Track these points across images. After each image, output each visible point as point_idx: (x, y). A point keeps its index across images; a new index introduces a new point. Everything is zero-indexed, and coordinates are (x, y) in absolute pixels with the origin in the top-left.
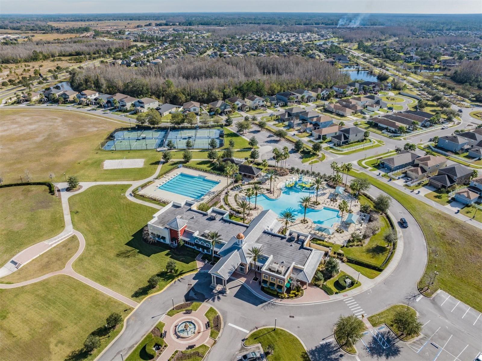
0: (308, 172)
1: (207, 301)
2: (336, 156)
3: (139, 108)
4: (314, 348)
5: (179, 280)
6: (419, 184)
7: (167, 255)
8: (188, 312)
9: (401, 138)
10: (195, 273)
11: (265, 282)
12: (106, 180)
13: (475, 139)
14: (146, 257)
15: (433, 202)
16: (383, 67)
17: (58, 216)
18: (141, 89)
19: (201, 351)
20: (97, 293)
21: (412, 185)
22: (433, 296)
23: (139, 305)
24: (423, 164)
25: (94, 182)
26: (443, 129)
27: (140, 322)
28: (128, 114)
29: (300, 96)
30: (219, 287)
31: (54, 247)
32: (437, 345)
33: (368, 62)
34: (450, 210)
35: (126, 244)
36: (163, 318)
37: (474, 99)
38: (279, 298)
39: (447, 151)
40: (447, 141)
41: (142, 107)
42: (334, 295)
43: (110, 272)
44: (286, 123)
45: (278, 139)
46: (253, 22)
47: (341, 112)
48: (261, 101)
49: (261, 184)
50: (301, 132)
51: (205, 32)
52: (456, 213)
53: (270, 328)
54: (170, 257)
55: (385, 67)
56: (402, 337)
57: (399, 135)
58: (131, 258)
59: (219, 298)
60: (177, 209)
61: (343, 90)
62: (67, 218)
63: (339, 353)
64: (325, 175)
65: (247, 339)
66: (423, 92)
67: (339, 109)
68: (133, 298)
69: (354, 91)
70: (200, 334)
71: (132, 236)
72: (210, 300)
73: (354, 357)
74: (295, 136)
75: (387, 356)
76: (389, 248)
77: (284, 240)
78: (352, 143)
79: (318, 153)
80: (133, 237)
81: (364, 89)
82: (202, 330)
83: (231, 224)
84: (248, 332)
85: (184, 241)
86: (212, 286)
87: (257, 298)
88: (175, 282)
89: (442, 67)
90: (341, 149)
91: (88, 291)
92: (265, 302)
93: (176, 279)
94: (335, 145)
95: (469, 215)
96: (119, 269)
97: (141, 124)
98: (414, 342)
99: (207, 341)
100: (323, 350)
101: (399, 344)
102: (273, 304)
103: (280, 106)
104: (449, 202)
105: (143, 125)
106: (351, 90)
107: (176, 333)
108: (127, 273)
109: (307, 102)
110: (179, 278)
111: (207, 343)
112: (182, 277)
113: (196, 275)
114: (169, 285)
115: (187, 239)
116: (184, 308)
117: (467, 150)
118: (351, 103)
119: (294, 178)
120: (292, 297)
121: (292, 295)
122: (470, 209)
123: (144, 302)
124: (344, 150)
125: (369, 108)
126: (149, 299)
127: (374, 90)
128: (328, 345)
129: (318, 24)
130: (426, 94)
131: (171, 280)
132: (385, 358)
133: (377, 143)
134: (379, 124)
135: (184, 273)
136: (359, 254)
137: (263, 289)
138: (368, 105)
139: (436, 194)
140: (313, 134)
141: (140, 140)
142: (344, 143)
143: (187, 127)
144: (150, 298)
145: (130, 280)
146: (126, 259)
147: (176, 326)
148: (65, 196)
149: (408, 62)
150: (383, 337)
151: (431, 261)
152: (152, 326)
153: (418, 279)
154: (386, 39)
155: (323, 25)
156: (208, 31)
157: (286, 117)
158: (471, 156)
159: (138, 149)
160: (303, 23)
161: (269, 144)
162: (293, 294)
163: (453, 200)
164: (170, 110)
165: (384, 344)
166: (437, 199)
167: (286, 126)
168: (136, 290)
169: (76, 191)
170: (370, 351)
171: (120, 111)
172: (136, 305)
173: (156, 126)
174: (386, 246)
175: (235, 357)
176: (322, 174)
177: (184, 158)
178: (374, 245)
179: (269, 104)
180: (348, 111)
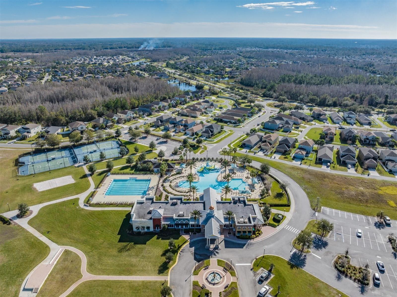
0: (205, 159)
1: (212, 257)
2: (213, 145)
3: (26, 134)
4: (290, 258)
5: (181, 252)
6: (271, 152)
7: (158, 238)
8: (206, 268)
9: (241, 126)
10: (188, 243)
11: (239, 232)
12: (50, 200)
13: (283, 120)
14: (143, 245)
15: (286, 161)
16: (194, 79)
17: (32, 240)
18: (14, 116)
19: (233, 286)
20: (130, 282)
21: (269, 154)
22: (322, 210)
23: (169, 277)
24: (269, 140)
25: (41, 204)
26: (259, 117)
27: (179, 287)
28: (15, 140)
29: (157, 106)
30: (212, 246)
31: (56, 265)
32: (340, 233)
33: (183, 76)
34: (297, 163)
35: (119, 242)
36: (193, 278)
37: (262, 95)
38: (251, 239)
39: (273, 130)
40: (270, 124)
41: (28, 132)
42: (278, 227)
43: (125, 264)
44: (162, 128)
45: (165, 140)
46: (65, 48)
47: (193, 115)
48: (132, 114)
49: (180, 174)
50: (177, 133)
51: (25, 59)
52: (300, 165)
53: (261, 257)
54: (162, 239)
55: (196, 79)
56: (324, 235)
57: (238, 124)
58: (132, 250)
59: (217, 252)
60: (142, 204)
61: (184, 99)
62: (44, 239)
63: (303, 255)
64: (217, 158)
65: (253, 268)
66: (232, 94)
67: (191, 113)
68: (160, 275)
69: (190, 99)
70: (225, 277)
71: (118, 234)
72: (213, 256)
73: (311, 254)
74: (175, 136)
75: (324, 247)
76: (283, 192)
77: (232, 204)
78: (216, 134)
79: (200, 145)
80: (120, 236)
81: (195, 96)
82: (224, 275)
83: (190, 204)
84: (250, 264)
85: (167, 225)
86: (207, 247)
87: (239, 244)
88: (180, 253)
89: (230, 76)
90: (212, 140)
91: (121, 283)
92: (245, 244)
93: (179, 252)
94: (207, 138)
95: (306, 164)
96: (130, 260)
97: (40, 148)
98: (330, 236)
99: (232, 279)
100: (295, 257)
101: (324, 239)
102: (251, 244)
103: (146, 116)
104: (293, 159)
105: (43, 148)
106: (189, 98)
107: (210, 283)
108: (139, 261)
109: (163, 111)
110: (181, 250)
111: (233, 280)
112: (182, 249)
113: (190, 244)
114: (177, 257)
115: (168, 223)
116: (201, 266)
117: (281, 128)
118: (197, 107)
119: (203, 165)
120: (258, 236)
121: (257, 235)
122: (305, 161)
123: (171, 274)
124: (215, 140)
125: (208, 109)
126: (173, 271)
127: (202, 97)
128: (295, 254)
129: (122, 48)
130: (234, 95)
131: (176, 253)
132: (324, 249)
133: (230, 132)
134: (223, 119)
135: (181, 246)
136: (271, 201)
137: (238, 237)
138: (207, 107)
139: (284, 156)
140: (187, 133)
141: (50, 161)
142: (212, 135)
143: (85, 143)
144: (172, 269)
145: (146, 264)
146: (129, 252)
147: (207, 279)
148: (23, 223)
149: (207, 74)
150: (316, 239)
151: (308, 194)
152: (190, 286)
153: (310, 205)
154: (181, 58)
155: (125, 49)
156: (28, 58)
157: (160, 123)
158: (285, 130)
159: (56, 168)
160: (109, 48)
161: (161, 145)
162: (258, 233)
163: (294, 158)
164: (57, 132)
165: (318, 242)
166: (286, 159)
167: (163, 130)
168: (158, 268)
169: (29, 215)
170: (315, 248)
171: (5, 139)
172: (168, 278)
173: (56, 147)
174: (281, 192)
175: (255, 280)
176: (215, 158)
177: (107, 168)
178: (276, 194)
179: (138, 116)
180: (198, 113)
